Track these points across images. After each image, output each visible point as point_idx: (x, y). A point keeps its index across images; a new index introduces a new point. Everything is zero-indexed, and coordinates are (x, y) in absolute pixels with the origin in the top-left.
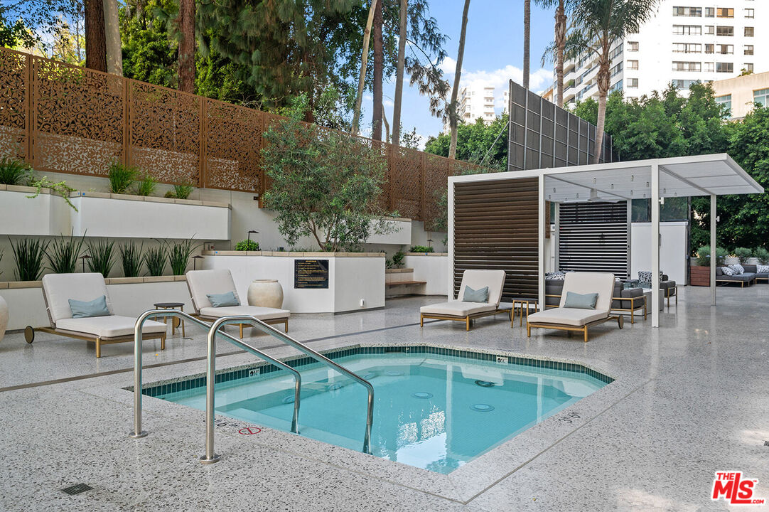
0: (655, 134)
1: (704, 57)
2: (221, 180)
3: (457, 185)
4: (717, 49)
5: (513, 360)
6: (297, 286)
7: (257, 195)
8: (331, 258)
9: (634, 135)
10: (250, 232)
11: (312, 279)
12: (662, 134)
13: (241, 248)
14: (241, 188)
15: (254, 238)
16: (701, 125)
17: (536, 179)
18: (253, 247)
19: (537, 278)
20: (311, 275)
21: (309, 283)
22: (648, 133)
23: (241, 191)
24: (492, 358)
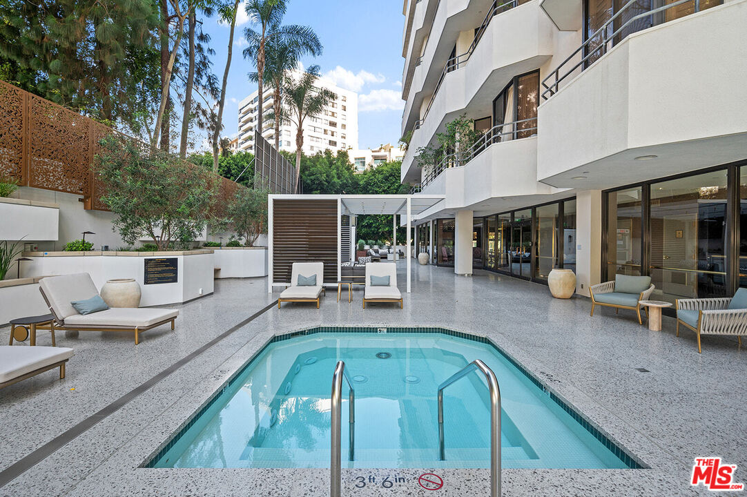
0: (325, 175)
1: (324, 136)
2: (47, 180)
3: (275, 201)
4: (330, 133)
5: (390, 330)
6: (146, 283)
7: (82, 197)
8: (180, 256)
9: (314, 175)
10: (85, 233)
11: (161, 275)
12: (327, 176)
13: (73, 248)
14: (69, 190)
15: (88, 239)
16: (346, 174)
17: (336, 201)
18: (86, 247)
19: (337, 266)
20: (162, 272)
21: (159, 278)
22: (321, 174)
23: (68, 192)
24: (374, 330)
